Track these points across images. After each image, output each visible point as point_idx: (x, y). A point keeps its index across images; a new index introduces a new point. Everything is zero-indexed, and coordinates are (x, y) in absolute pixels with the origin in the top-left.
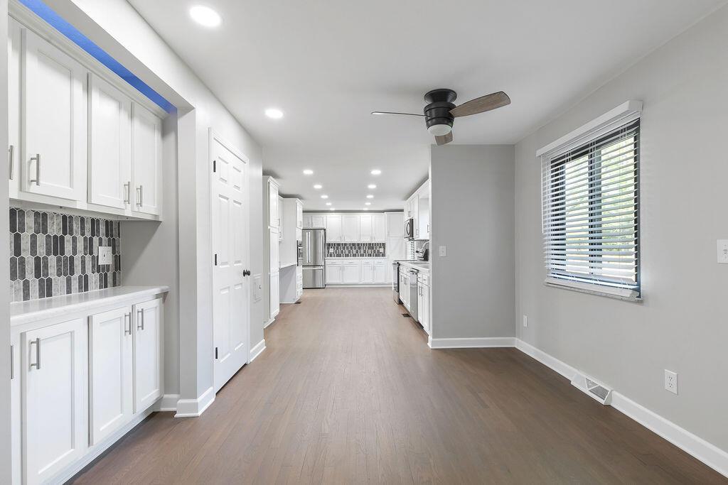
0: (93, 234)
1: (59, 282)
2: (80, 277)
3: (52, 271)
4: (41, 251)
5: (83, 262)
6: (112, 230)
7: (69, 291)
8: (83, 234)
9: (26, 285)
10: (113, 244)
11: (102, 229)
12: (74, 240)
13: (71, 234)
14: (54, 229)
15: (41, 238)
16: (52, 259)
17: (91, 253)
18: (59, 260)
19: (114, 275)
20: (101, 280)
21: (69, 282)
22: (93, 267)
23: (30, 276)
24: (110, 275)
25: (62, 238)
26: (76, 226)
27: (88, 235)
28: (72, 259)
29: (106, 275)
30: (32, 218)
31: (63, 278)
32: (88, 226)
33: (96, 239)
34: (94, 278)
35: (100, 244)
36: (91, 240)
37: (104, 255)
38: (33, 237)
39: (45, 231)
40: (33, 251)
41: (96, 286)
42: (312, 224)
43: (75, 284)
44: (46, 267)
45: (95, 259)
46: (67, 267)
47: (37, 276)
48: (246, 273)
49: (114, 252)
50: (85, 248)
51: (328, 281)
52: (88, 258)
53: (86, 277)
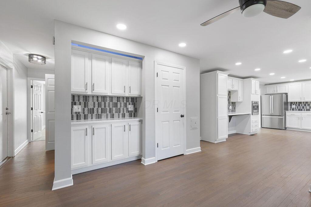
0: (127, 102)
1: (116, 115)
2: (122, 114)
3: (114, 112)
4: (111, 107)
5: (123, 109)
6: (134, 100)
7: (119, 117)
8: (123, 102)
9: (107, 115)
10: (134, 105)
11: (130, 100)
12: (121, 103)
13: (120, 102)
14: (115, 100)
15: (111, 103)
16: (114, 109)
17: (126, 107)
18: (116, 109)
19: (134, 114)
20: (129, 115)
21: (119, 115)
22: (127, 111)
23: (108, 113)
24: (133, 114)
25: (117, 103)
26: (121, 100)
27: (125, 102)
28: (120, 109)
29: (131, 113)
30: (109, 98)
31: (117, 114)
32: (125, 100)
33: (128, 103)
34: (127, 114)
35: (129, 104)
36: (126, 103)
37: (131, 108)
38: (109, 103)
39: (112, 101)
40: (109, 106)
41: (128, 117)
42: (277, 90)
43: (121, 116)
44: (112, 110)
45: (127, 109)
46: (118, 111)
47: (110, 112)
48: (182, 116)
49: (134, 106)
50: (124, 106)
51: (287, 126)
52: (125, 108)
53: (124, 114)
